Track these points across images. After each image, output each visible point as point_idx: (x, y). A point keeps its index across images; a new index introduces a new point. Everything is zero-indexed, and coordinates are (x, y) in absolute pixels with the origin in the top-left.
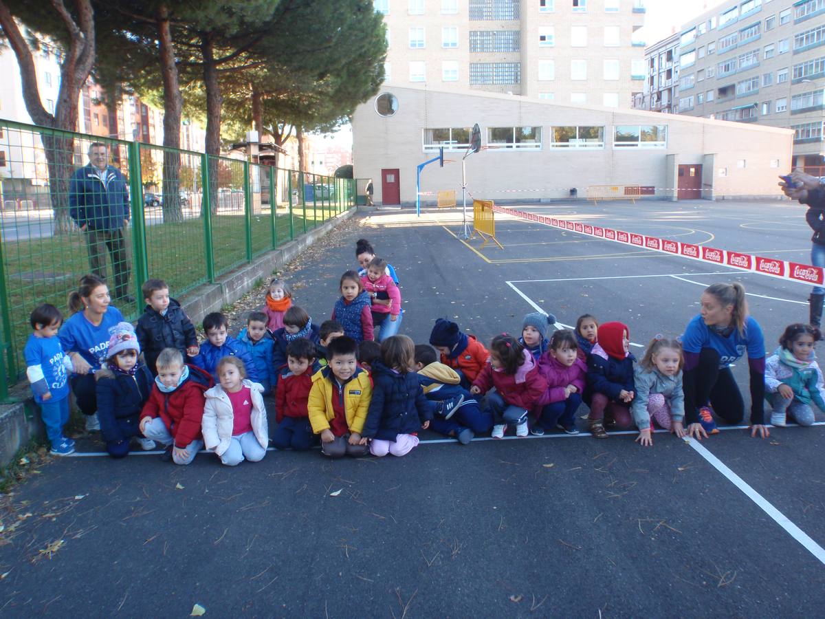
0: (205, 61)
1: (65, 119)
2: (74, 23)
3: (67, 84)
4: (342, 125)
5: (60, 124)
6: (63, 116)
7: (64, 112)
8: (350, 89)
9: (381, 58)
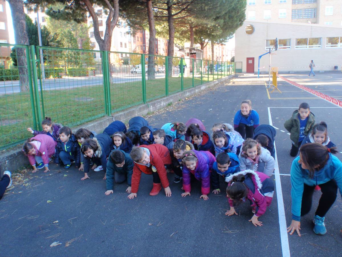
0: (169, 15)
1: (107, 41)
2: (110, 5)
3: (108, 28)
4: (229, 39)
5: (105, 43)
6: (107, 40)
7: (107, 38)
8: (230, 24)
9: (243, 10)
